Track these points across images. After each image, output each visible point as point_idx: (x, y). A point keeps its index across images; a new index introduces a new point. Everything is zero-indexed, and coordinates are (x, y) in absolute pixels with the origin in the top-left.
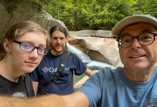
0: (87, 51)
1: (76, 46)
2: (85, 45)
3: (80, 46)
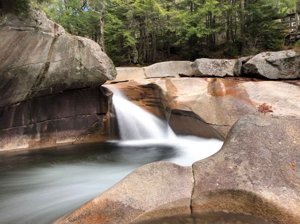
0: (166, 114)
2: (161, 98)
3: (150, 103)
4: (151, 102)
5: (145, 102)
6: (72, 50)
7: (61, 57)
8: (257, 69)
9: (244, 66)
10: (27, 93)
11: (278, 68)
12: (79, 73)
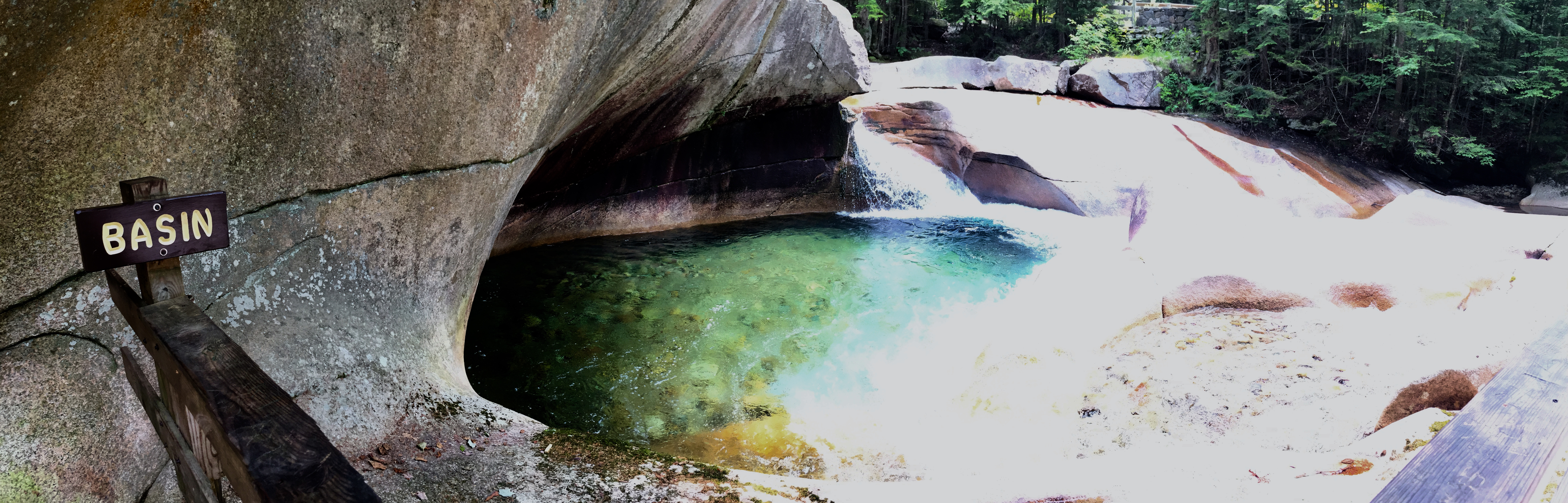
0: (959, 159)
1: (900, 136)
2: (946, 131)
3: (922, 139)
4: (925, 136)
5: (912, 136)
6: (807, 27)
7: (785, 42)
8: (1097, 87)
9: (1074, 78)
10: (706, 117)
11: (1126, 88)
12: (809, 76)
